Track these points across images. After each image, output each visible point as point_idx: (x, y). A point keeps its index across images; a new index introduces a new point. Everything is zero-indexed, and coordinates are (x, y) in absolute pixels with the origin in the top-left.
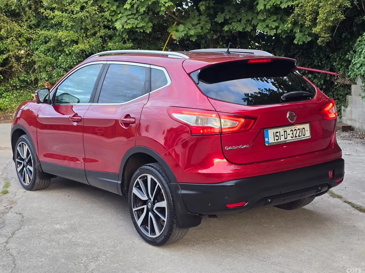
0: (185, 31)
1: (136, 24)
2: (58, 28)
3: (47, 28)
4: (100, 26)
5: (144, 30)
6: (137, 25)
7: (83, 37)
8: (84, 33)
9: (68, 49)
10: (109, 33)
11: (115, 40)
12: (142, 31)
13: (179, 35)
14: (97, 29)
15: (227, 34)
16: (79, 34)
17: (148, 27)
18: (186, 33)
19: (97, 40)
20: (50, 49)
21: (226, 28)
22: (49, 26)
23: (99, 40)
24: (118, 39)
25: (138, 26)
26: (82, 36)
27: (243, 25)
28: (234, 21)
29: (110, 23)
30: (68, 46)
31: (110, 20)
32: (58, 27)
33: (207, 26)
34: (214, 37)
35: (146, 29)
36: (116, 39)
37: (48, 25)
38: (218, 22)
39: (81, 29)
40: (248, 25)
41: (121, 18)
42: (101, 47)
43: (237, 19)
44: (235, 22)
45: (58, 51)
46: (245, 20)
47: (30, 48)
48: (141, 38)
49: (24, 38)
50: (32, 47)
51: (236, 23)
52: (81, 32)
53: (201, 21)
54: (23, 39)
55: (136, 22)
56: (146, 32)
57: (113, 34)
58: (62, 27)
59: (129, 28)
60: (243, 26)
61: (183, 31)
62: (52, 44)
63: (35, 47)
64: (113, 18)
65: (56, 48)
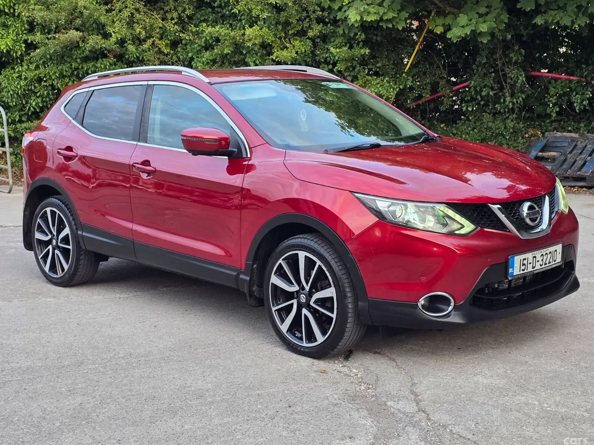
0: (470, 24)
1: (381, 14)
2: (231, 22)
3: (208, 24)
4: (310, 20)
5: (394, 24)
6: (382, 16)
7: (280, 38)
8: (282, 30)
9: (254, 59)
10: (323, 31)
11: (335, 43)
12: (390, 26)
13: (459, 31)
14: (306, 24)
15: (527, 31)
16: (273, 33)
17: (400, 20)
18: (474, 29)
19: (304, 42)
20: (216, 59)
21: (539, 21)
22: (210, 19)
23: (307, 43)
24: (341, 41)
25: (385, 18)
26: (278, 37)
27: (572, 15)
28: (552, 8)
29: (326, 14)
30: (253, 53)
31: (326, 7)
32: (229, 21)
33: (502, 17)
34: (508, 36)
35: (397, 23)
36: (337, 41)
37: (209, 17)
38: (525, 10)
39: (278, 23)
40: (580, 15)
41: (349, 5)
42: (311, 55)
43: (558, 5)
44: (552, 10)
45: (232, 62)
46: (575, 5)
47: (178, 58)
48: (379, 39)
49: (169, 40)
50: (182, 55)
51: (556, 11)
52: (277, 30)
53: (492, 9)
54: (166, 42)
55: (382, 10)
56: (396, 27)
57: (332, 32)
58: (237, 20)
59: (373, 20)
60: (572, 17)
61: (467, 25)
62: (226, 51)
63: (187, 56)
64: (334, 4)
65: (228, 57)
